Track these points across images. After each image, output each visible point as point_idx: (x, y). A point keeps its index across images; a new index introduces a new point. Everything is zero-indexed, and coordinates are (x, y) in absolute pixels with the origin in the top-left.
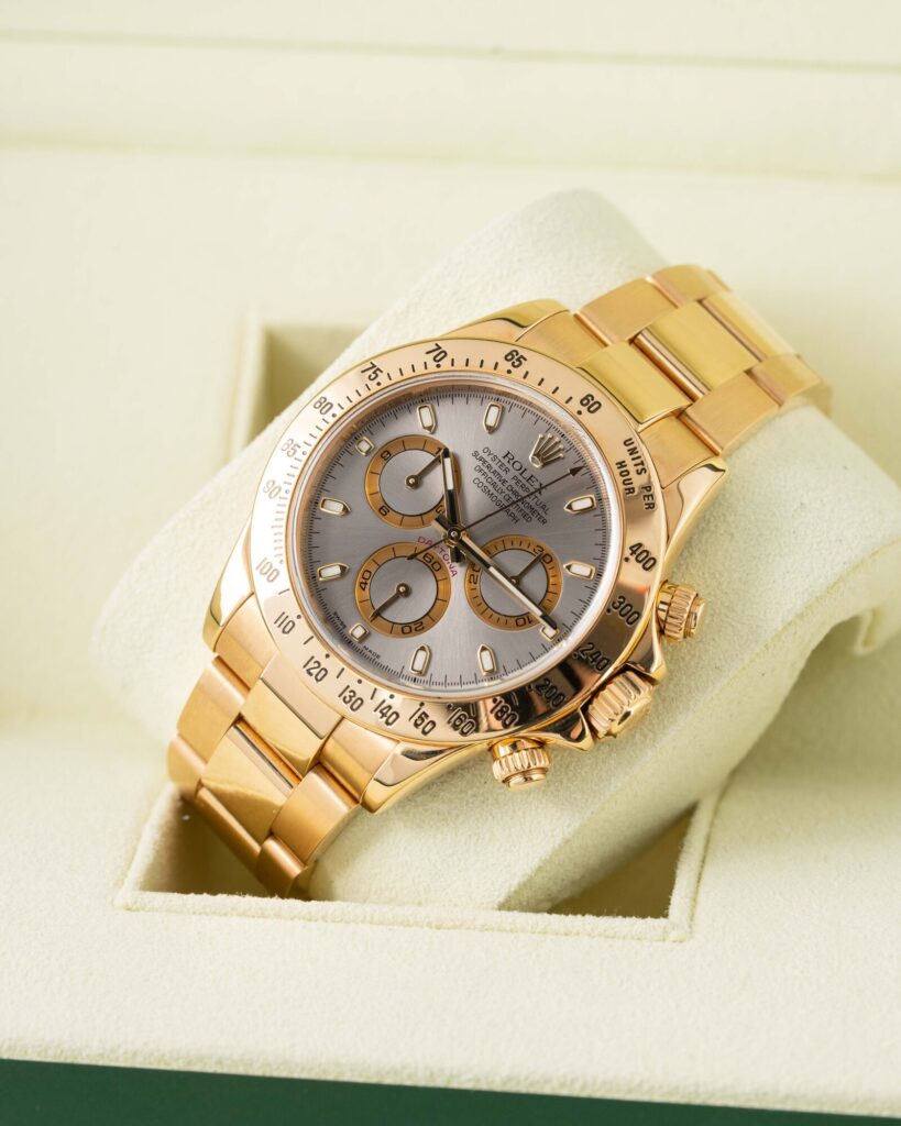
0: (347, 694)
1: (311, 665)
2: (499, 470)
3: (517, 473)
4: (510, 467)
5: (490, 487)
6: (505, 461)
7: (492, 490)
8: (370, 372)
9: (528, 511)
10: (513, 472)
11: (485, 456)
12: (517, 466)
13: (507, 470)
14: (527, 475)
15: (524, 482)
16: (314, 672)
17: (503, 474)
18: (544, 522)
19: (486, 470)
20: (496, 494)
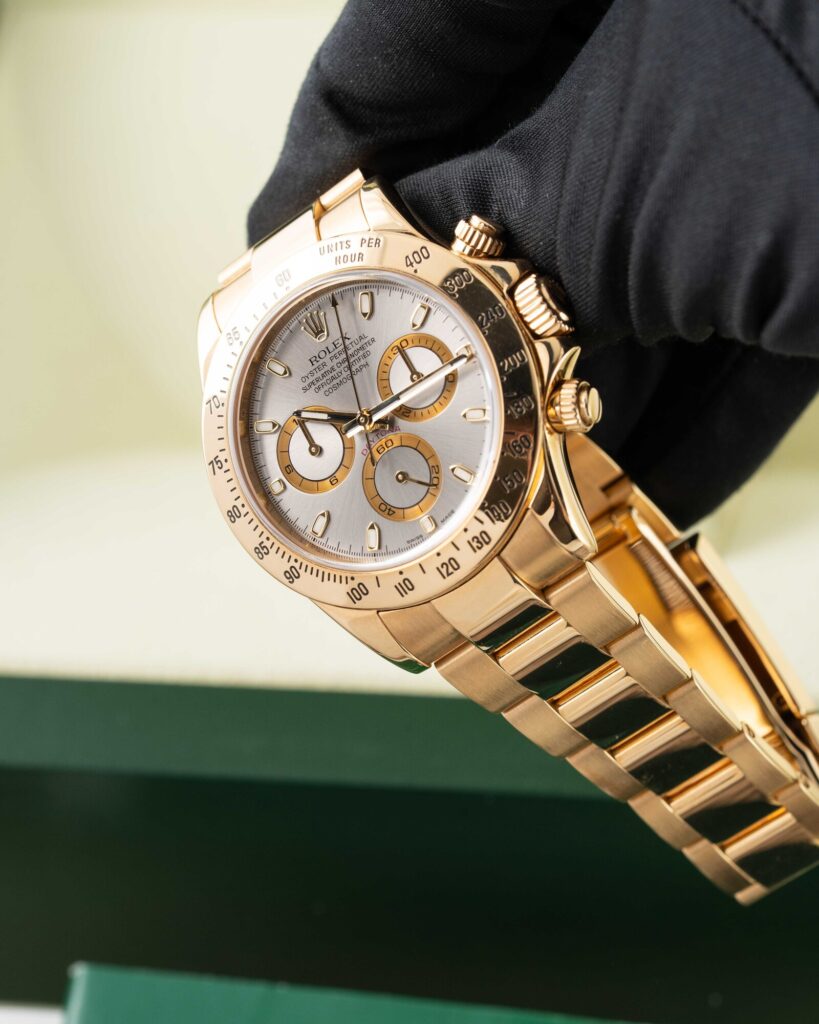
0: (475, 544)
1: (444, 571)
2: (323, 372)
3: (329, 356)
4: (321, 361)
5: (335, 382)
6: (316, 364)
7: (337, 381)
8: (216, 467)
9: (361, 353)
10: (327, 360)
11: (309, 381)
12: (322, 354)
13: (324, 365)
14: (331, 348)
15: (337, 351)
16: (451, 570)
17: (326, 369)
18: (373, 340)
19: (320, 383)
20: (341, 378)
